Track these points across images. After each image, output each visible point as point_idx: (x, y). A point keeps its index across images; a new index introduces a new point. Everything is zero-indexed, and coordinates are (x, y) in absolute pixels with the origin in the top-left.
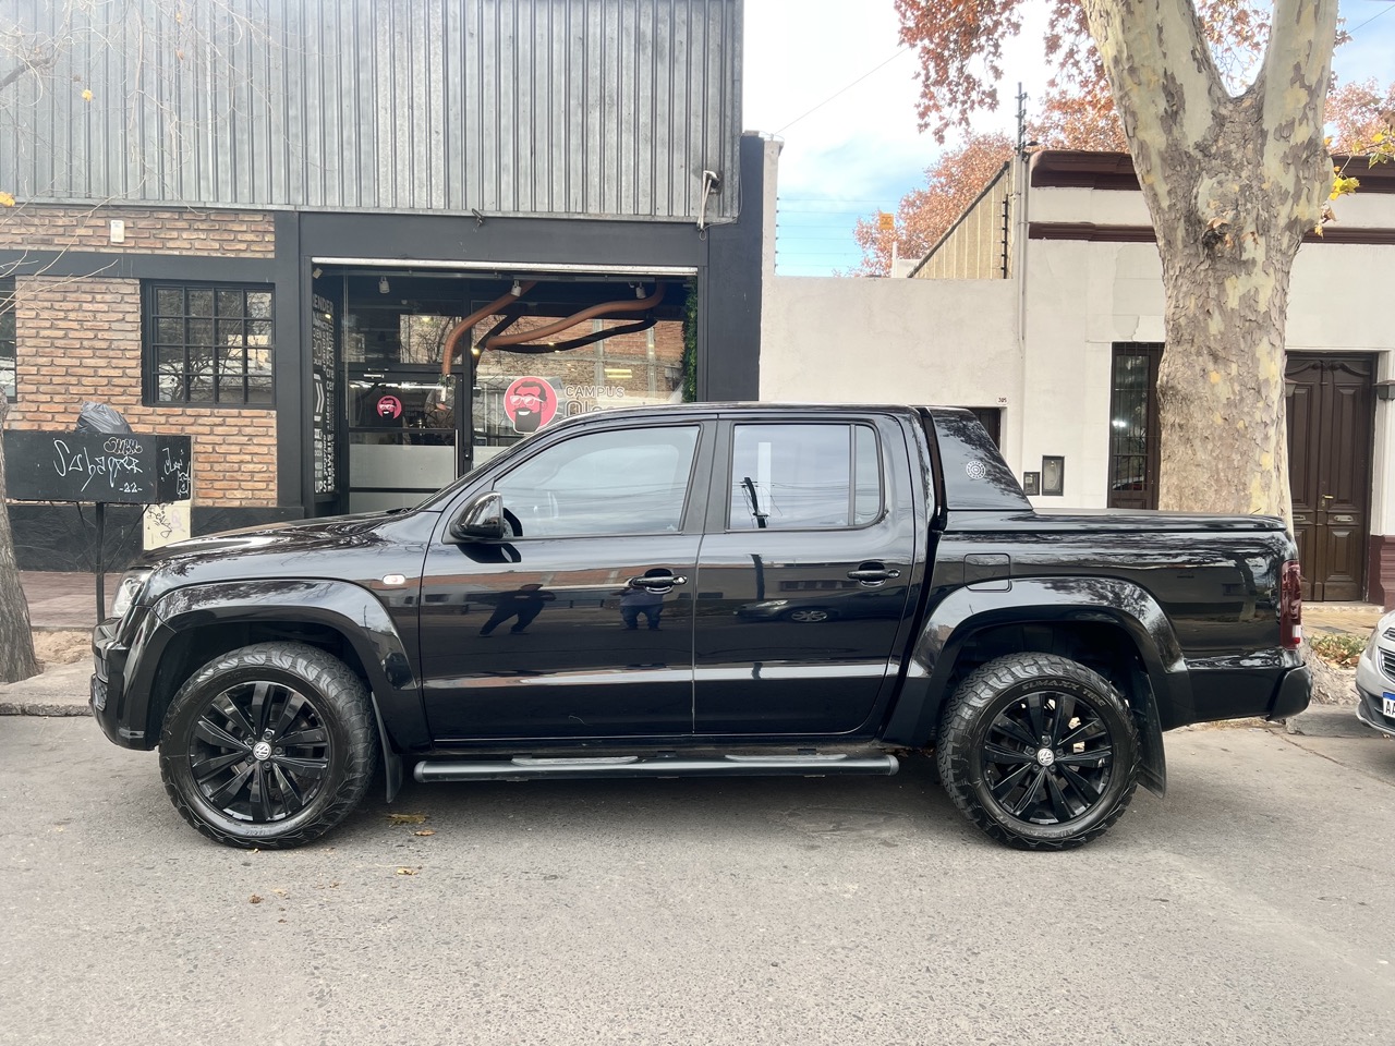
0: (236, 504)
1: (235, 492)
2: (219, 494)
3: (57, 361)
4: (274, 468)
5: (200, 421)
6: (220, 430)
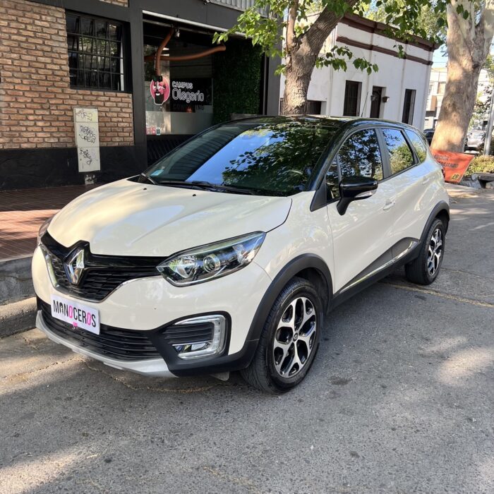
0: (117, 144)
1: (117, 138)
2: (109, 139)
3: (23, 57)
4: (131, 125)
5: (99, 99)
6: (108, 104)
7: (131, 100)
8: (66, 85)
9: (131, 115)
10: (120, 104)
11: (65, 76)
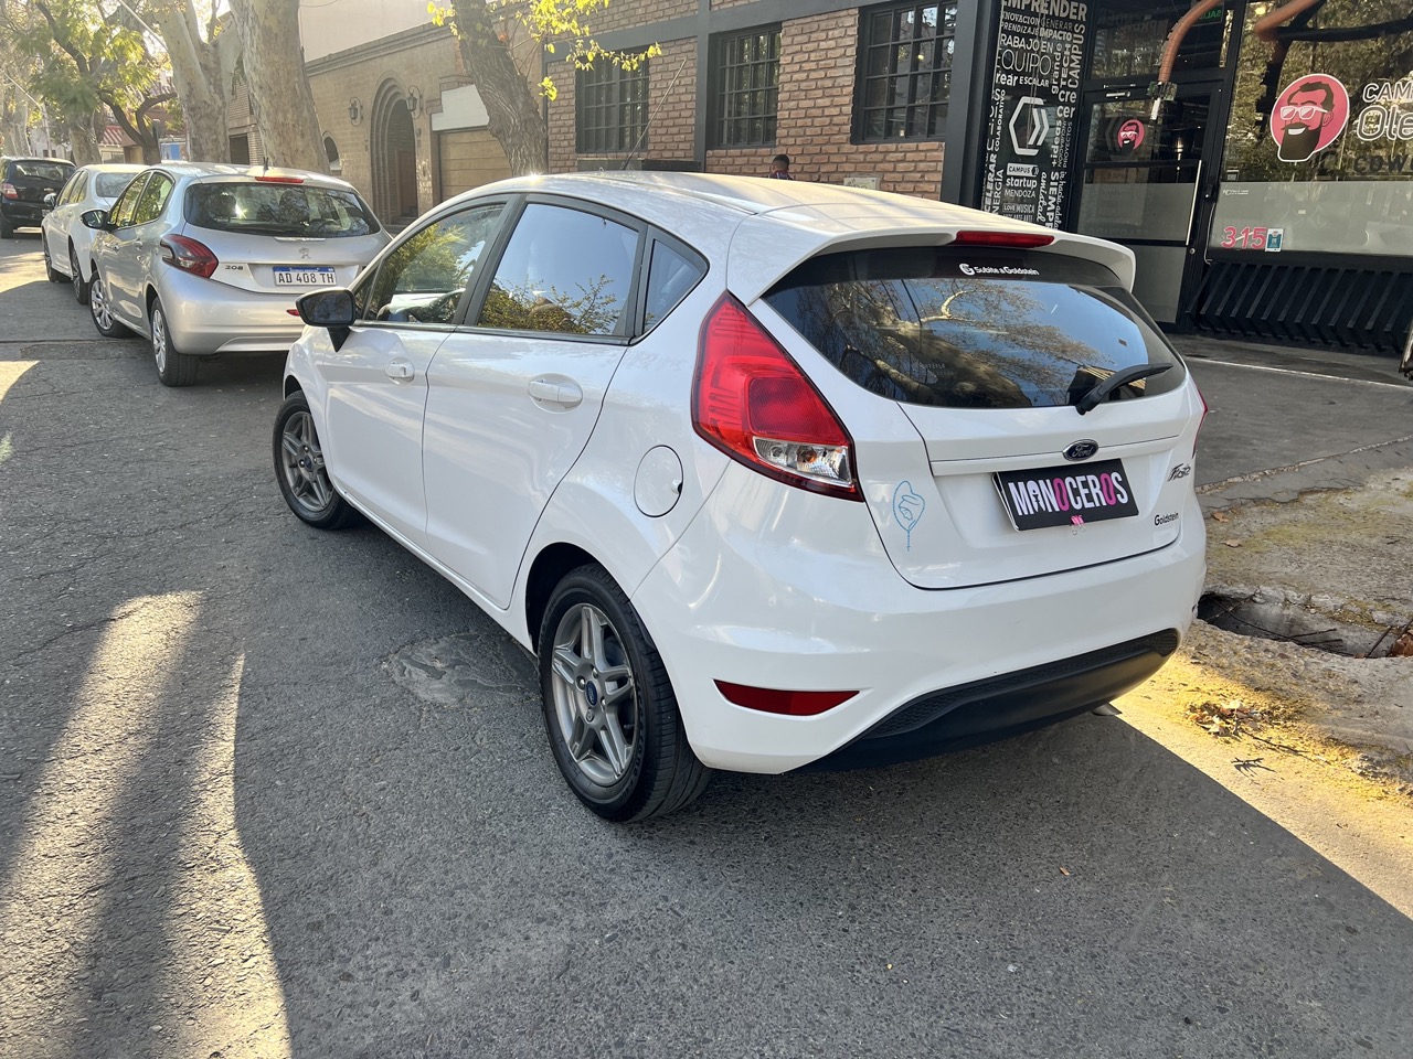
3: (801, 104)
5: (888, 158)
6: (901, 166)
7: (941, 155)
8: (845, 137)
9: (939, 186)
10: (922, 166)
11: (844, 124)
